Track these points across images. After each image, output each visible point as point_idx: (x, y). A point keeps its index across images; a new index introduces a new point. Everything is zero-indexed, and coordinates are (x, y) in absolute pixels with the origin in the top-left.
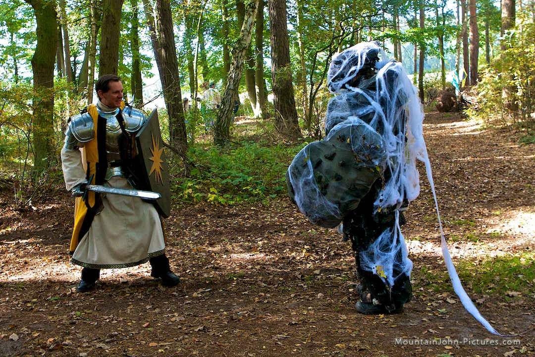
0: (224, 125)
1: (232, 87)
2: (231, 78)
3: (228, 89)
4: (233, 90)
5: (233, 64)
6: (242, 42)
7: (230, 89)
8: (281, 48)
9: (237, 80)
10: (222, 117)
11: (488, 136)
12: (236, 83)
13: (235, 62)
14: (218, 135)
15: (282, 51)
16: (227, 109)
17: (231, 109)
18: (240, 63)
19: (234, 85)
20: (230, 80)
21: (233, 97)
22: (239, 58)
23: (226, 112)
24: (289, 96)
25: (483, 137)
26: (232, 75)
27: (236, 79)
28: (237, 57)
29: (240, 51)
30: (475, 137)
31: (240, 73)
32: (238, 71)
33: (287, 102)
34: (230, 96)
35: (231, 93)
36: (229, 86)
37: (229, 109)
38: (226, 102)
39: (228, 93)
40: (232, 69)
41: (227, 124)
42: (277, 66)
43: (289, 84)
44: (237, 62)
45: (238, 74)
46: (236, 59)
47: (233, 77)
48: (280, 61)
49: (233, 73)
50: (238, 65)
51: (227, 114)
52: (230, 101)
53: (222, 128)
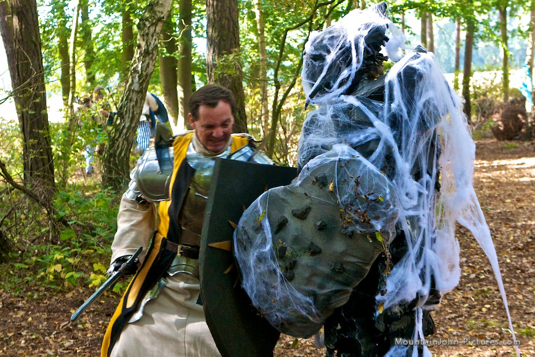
0: (120, 153)
1: (136, 87)
2: (135, 70)
3: (130, 90)
4: (138, 92)
5: (139, 46)
6: (156, 8)
7: (133, 91)
8: (225, 21)
9: (147, 75)
10: (117, 140)
12: (144, 80)
13: (143, 44)
14: (109, 171)
15: (226, 27)
16: (127, 125)
17: (133, 125)
18: (152, 46)
19: (141, 84)
20: (134, 75)
21: (138, 105)
22: (150, 36)
23: (125, 131)
26: (137, 66)
27: (144, 73)
28: (147, 34)
29: (153, 24)
31: (151, 62)
32: (147, 58)
34: (133, 103)
35: (134, 96)
36: (131, 85)
37: (130, 126)
38: (126, 113)
39: (130, 97)
40: (138, 56)
41: (126, 151)
42: (217, 52)
43: (236, 85)
44: (147, 43)
45: (148, 65)
46: (145, 38)
47: (139, 68)
48: (222, 43)
49: (139, 62)
50: (148, 48)
51: (126, 134)
52: (131, 110)
53: (117, 159)
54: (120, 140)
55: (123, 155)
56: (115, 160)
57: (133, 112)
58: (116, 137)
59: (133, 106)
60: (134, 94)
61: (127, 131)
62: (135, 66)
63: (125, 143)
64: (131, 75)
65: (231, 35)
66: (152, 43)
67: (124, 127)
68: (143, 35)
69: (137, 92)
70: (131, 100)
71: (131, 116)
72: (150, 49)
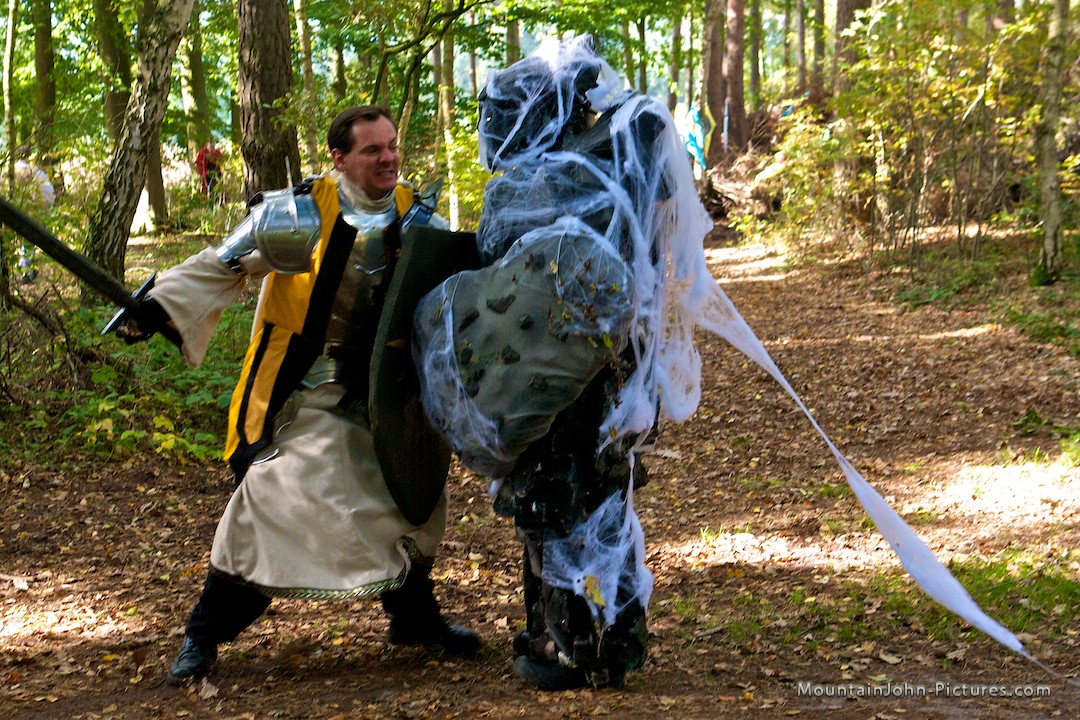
0: (112, 248)
1: (136, 143)
2: (135, 117)
4: (139, 152)
5: (141, 79)
6: (168, 19)
7: (131, 150)
8: (269, 39)
9: (153, 125)
10: (106, 228)
11: (809, 287)
12: (149, 133)
13: (147, 75)
15: (272, 47)
16: (122, 205)
17: (132, 204)
18: (162, 78)
19: (144, 139)
20: (132, 124)
21: (140, 171)
22: (158, 63)
23: (118, 214)
25: (796, 288)
26: (138, 111)
28: (154, 60)
30: (777, 288)
31: (160, 104)
32: (155, 98)
34: (131, 170)
35: (133, 159)
36: (128, 140)
37: (126, 206)
38: (120, 186)
39: (126, 160)
40: (139, 94)
41: (120, 246)
42: (257, 87)
43: (289, 140)
44: (153, 73)
45: (156, 108)
46: (151, 64)
47: (142, 114)
48: (266, 73)
49: (141, 103)
50: (155, 82)
51: (120, 218)
52: (129, 181)
53: (105, 258)
54: (111, 228)
55: (115, 251)
56: (102, 261)
57: (131, 184)
58: (105, 224)
59: (131, 175)
60: (133, 155)
61: (122, 214)
62: (134, 110)
63: (119, 232)
64: (128, 123)
66: (163, 74)
67: (116, 207)
69: (137, 151)
70: (128, 165)
71: (128, 189)
72: (159, 83)
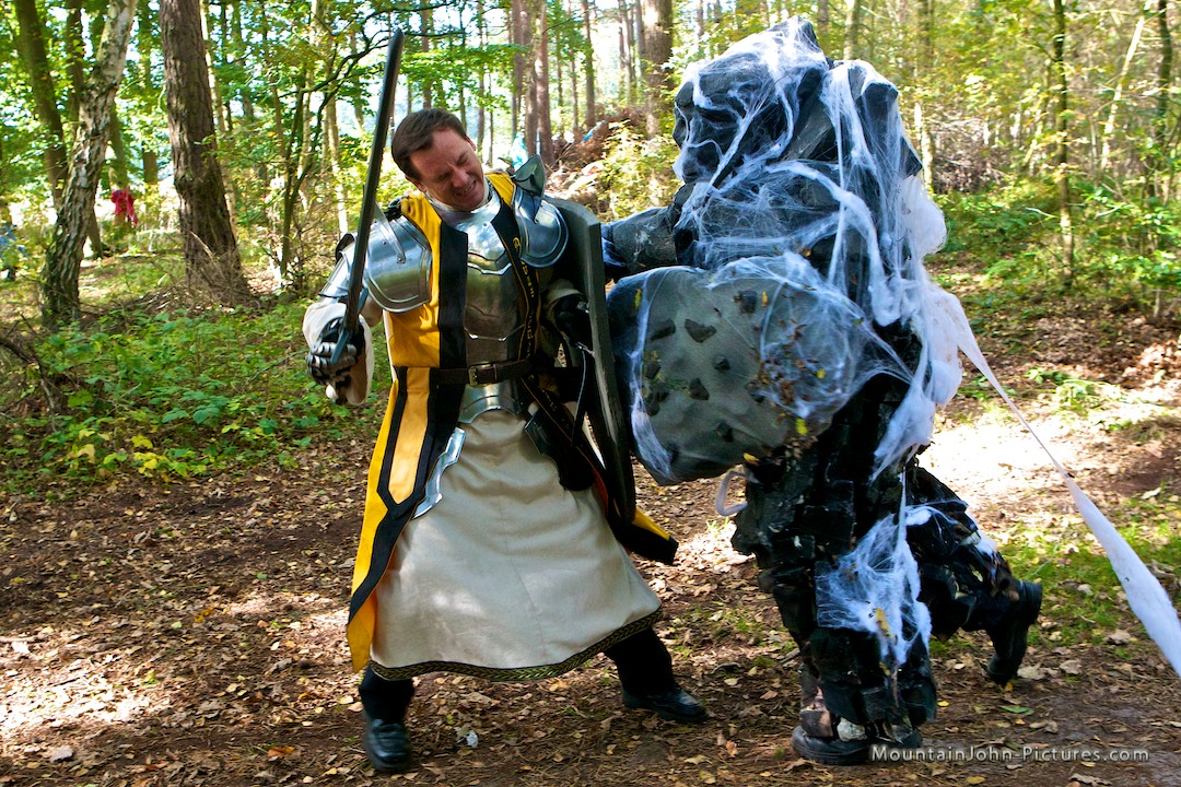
0: (66, 275)
1: (83, 182)
2: (80, 160)
3: (74, 187)
5: (84, 126)
6: (105, 72)
7: (79, 188)
8: (193, 88)
9: (97, 165)
10: (61, 257)
12: (94, 173)
13: (90, 122)
14: (52, 301)
15: (196, 95)
16: (73, 236)
17: (82, 235)
18: (103, 124)
19: (90, 178)
20: (78, 166)
21: (88, 206)
22: (99, 111)
23: (71, 244)
24: (216, 200)
26: (83, 154)
27: (94, 163)
28: (95, 108)
29: (102, 94)
32: (97, 142)
33: (214, 215)
34: (80, 205)
35: (81, 195)
36: (76, 179)
37: (76, 239)
38: (71, 220)
39: (75, 196)
40: (83, 138)
42: (185, 129)
44: (95, 121)
45: (99, 151)
46: (92, 113)
47: (86, 156)
48: (192, 117)
49: (85, 147)
50: (97, 127)
51: (73, 248)
52: (78, 215)
53: (62, 283)
54: (65, 256)
56: (59, 285)
57: (81, 217)
58: (59, 253)
59: (80, 209)
60: (81, 193)
61: (74, 244)
63: (72, 260)
64: (73, 166)
65: (203, 105)
66: (103, 120)
67: (69, 238)
68: (89, 110)
69: (85, 188)
70: (77, 201)
71: (78, 222)
72: (100, 129)
